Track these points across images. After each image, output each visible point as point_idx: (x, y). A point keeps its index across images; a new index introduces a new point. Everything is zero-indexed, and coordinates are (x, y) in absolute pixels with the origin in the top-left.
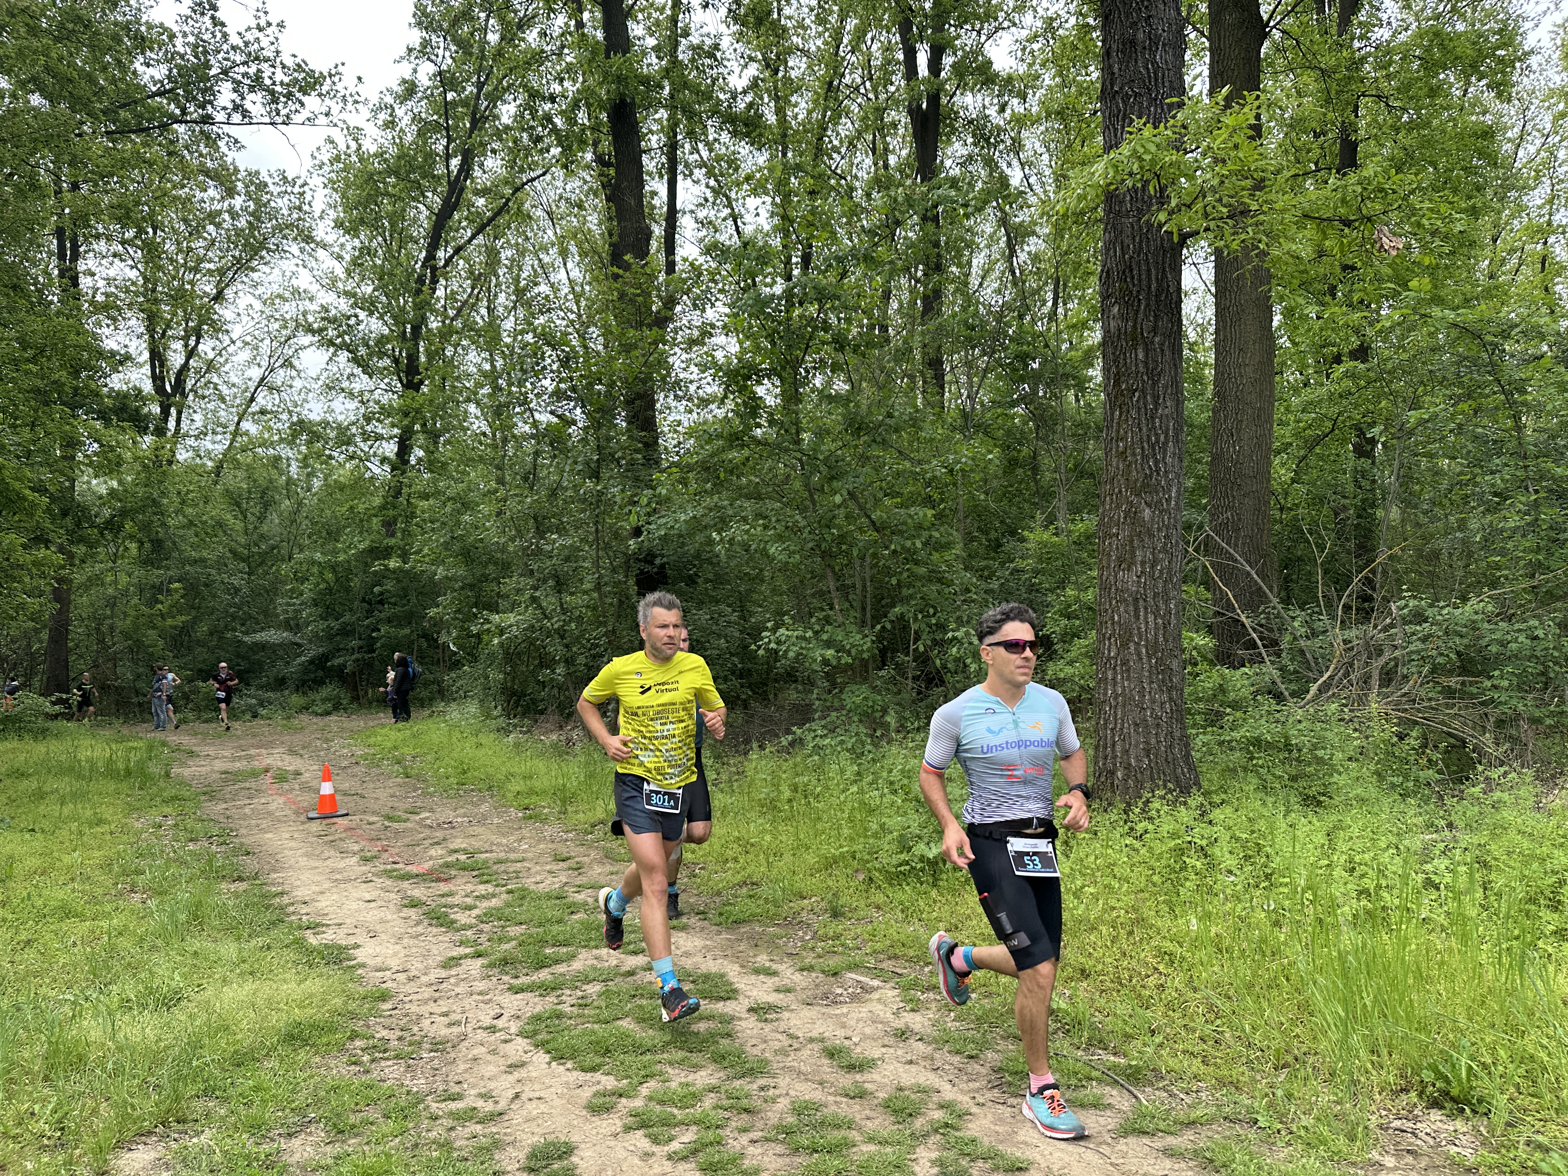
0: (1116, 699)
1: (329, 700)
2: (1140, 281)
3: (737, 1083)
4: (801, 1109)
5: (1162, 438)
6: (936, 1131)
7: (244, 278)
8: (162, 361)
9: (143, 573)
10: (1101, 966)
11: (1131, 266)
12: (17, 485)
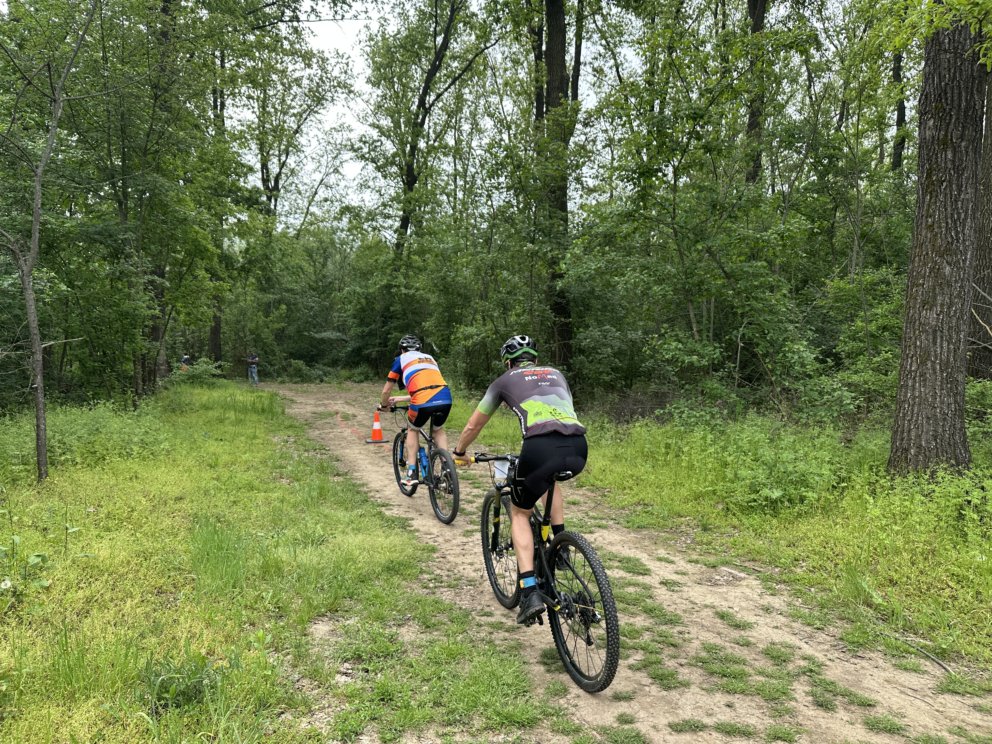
0: (913, 399)
1: (362, 374)
2: (952, 101)
3: (664, 628)
4: (709, 648)
5: (963, 216)
6: (804, 673)
7: (312, 118)
8: (267, 170)
9: (260, 296)
10: (905, 579)
11: (945, 90)
12: (204, 242)
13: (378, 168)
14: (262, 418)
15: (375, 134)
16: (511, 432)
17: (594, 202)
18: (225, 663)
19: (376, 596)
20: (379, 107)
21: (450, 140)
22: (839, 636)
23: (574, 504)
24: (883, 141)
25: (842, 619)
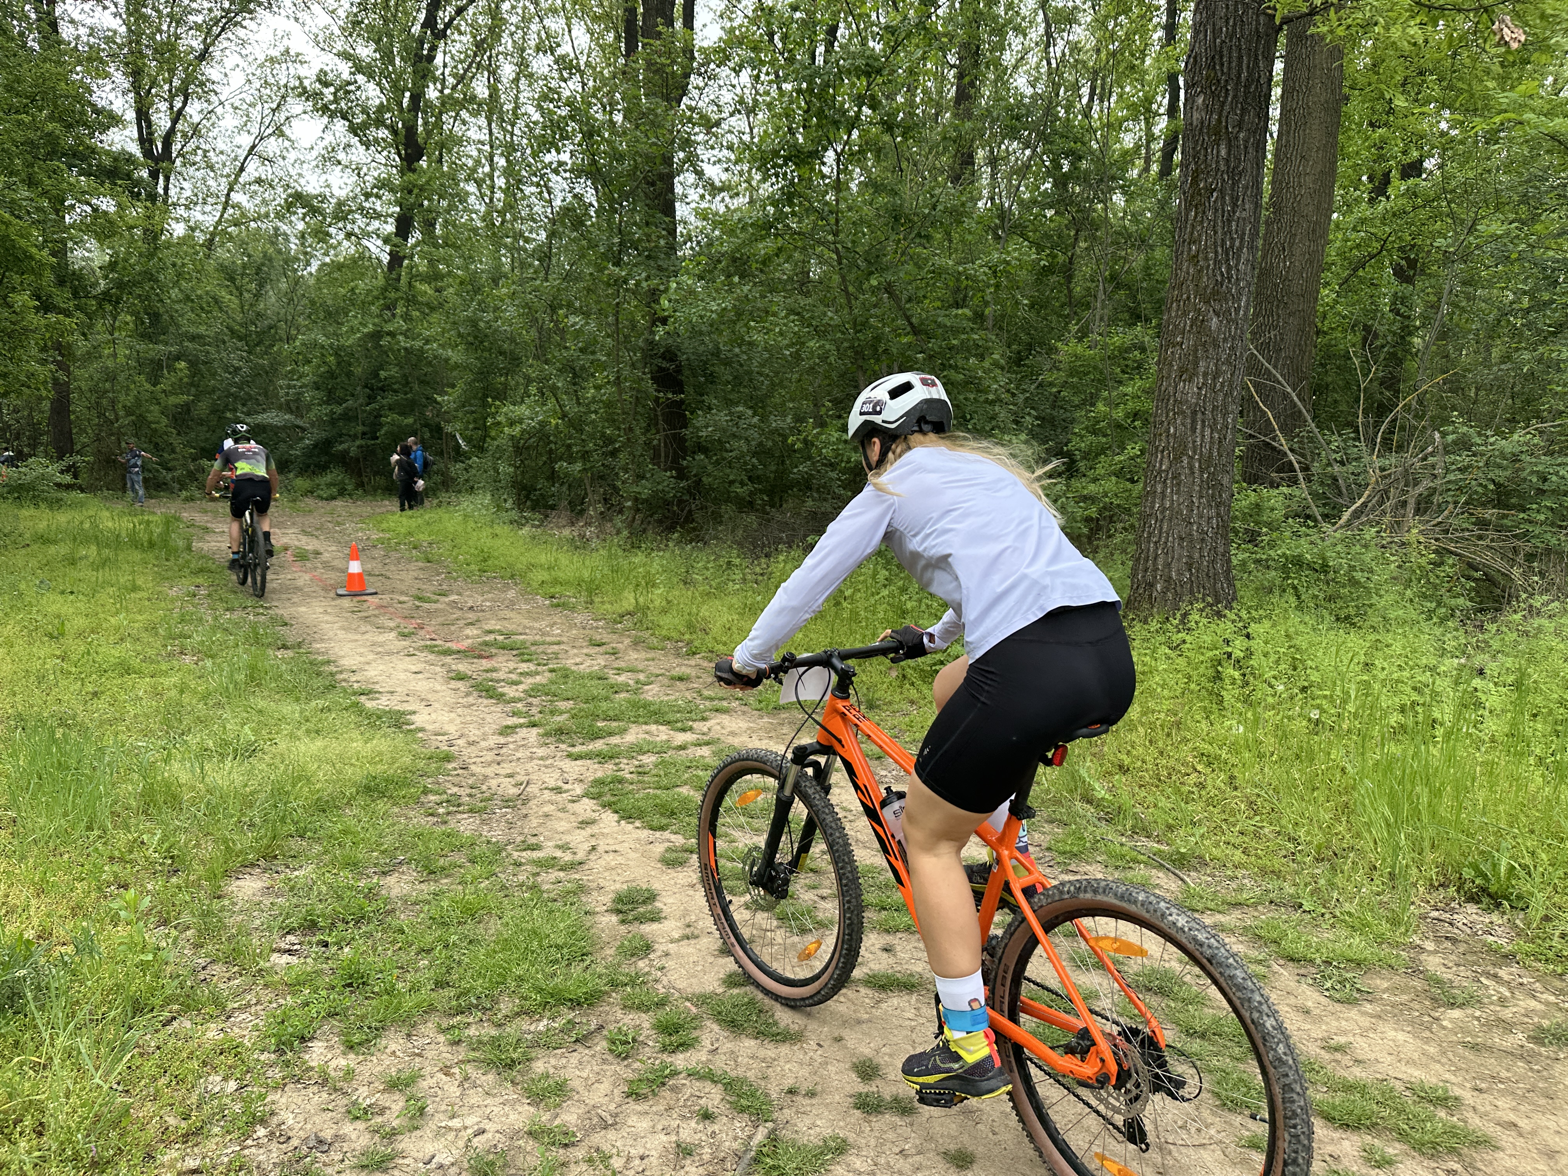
0: (1162, 512)
1: (334, 485)
2: (1229, 68)
5: (1237, 243)
7: (230, 35)
8: (149, 125)
9: (142, 347)
10: (1139, 763)
11: (1221, 52)
12: (23, 242)
13: (353, 130)
14: (150, 557)
15: (345, 69)
16: (586, 574)
17: (722, 209)
18: (70, 949)
19: (345, 832)
20: (356, 23)
21: (481, 89)
22: (1045, 845)
23: (681, 679)
24: (1151, 138)
25: (1051, 822)
